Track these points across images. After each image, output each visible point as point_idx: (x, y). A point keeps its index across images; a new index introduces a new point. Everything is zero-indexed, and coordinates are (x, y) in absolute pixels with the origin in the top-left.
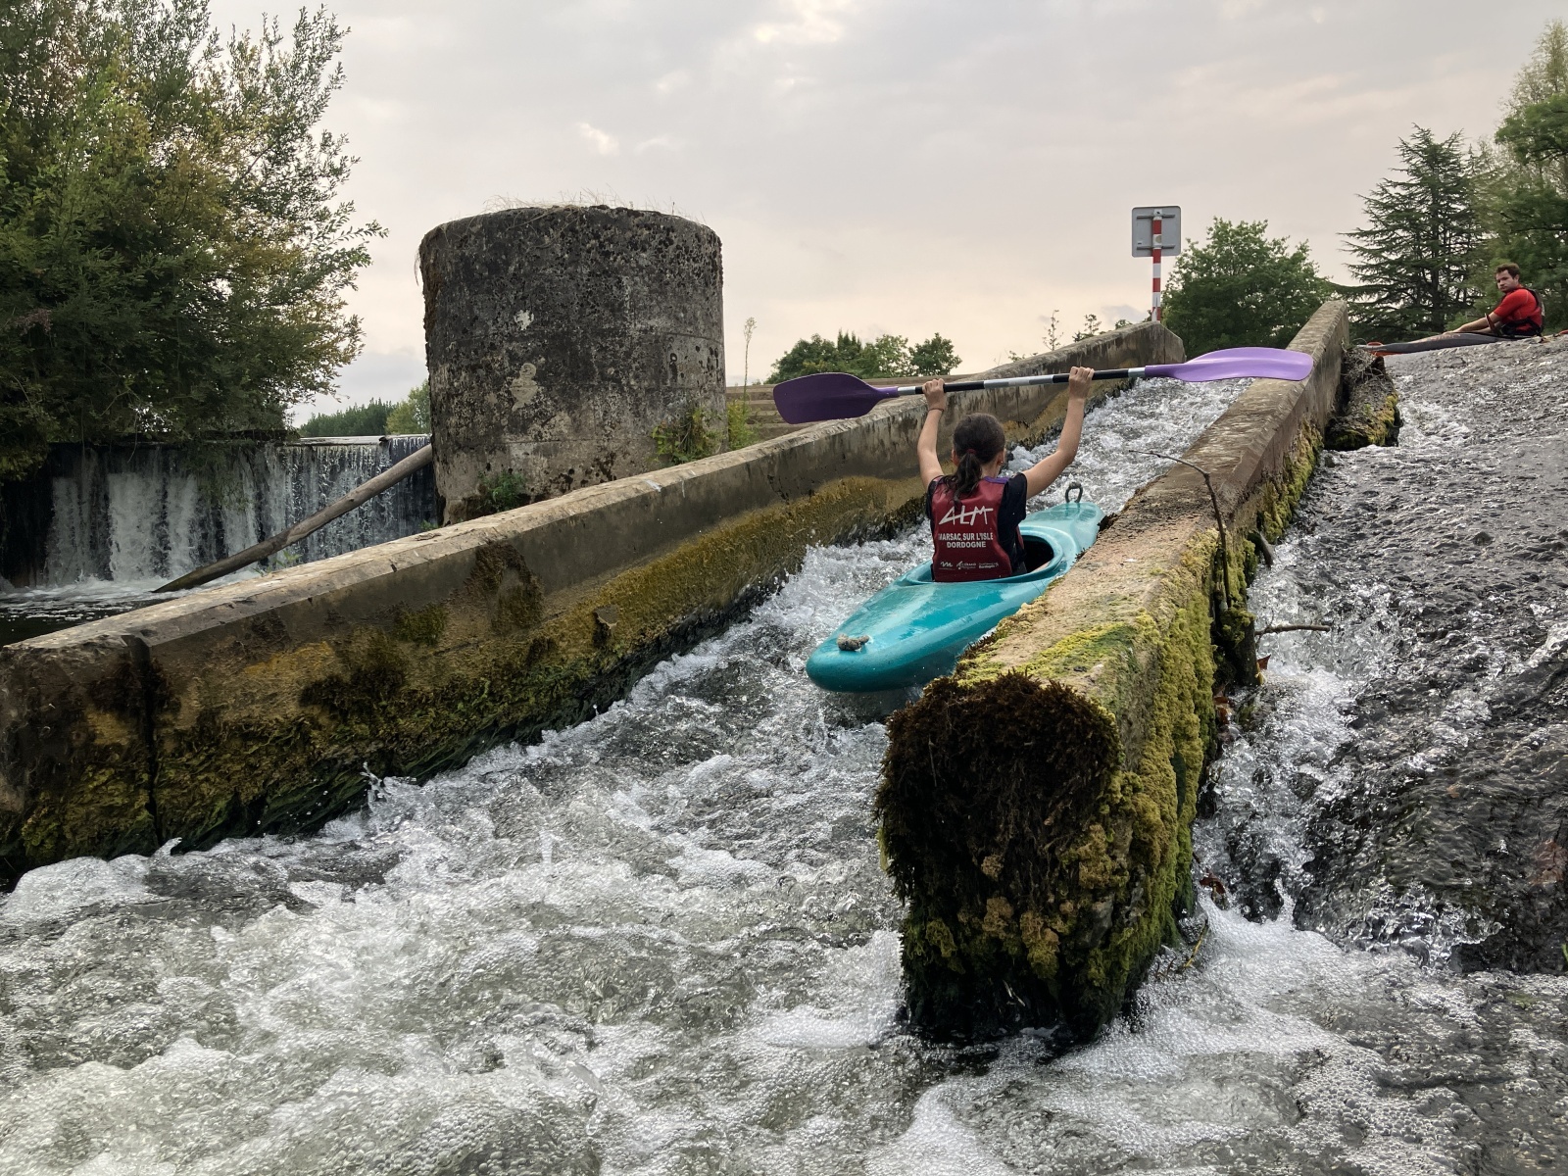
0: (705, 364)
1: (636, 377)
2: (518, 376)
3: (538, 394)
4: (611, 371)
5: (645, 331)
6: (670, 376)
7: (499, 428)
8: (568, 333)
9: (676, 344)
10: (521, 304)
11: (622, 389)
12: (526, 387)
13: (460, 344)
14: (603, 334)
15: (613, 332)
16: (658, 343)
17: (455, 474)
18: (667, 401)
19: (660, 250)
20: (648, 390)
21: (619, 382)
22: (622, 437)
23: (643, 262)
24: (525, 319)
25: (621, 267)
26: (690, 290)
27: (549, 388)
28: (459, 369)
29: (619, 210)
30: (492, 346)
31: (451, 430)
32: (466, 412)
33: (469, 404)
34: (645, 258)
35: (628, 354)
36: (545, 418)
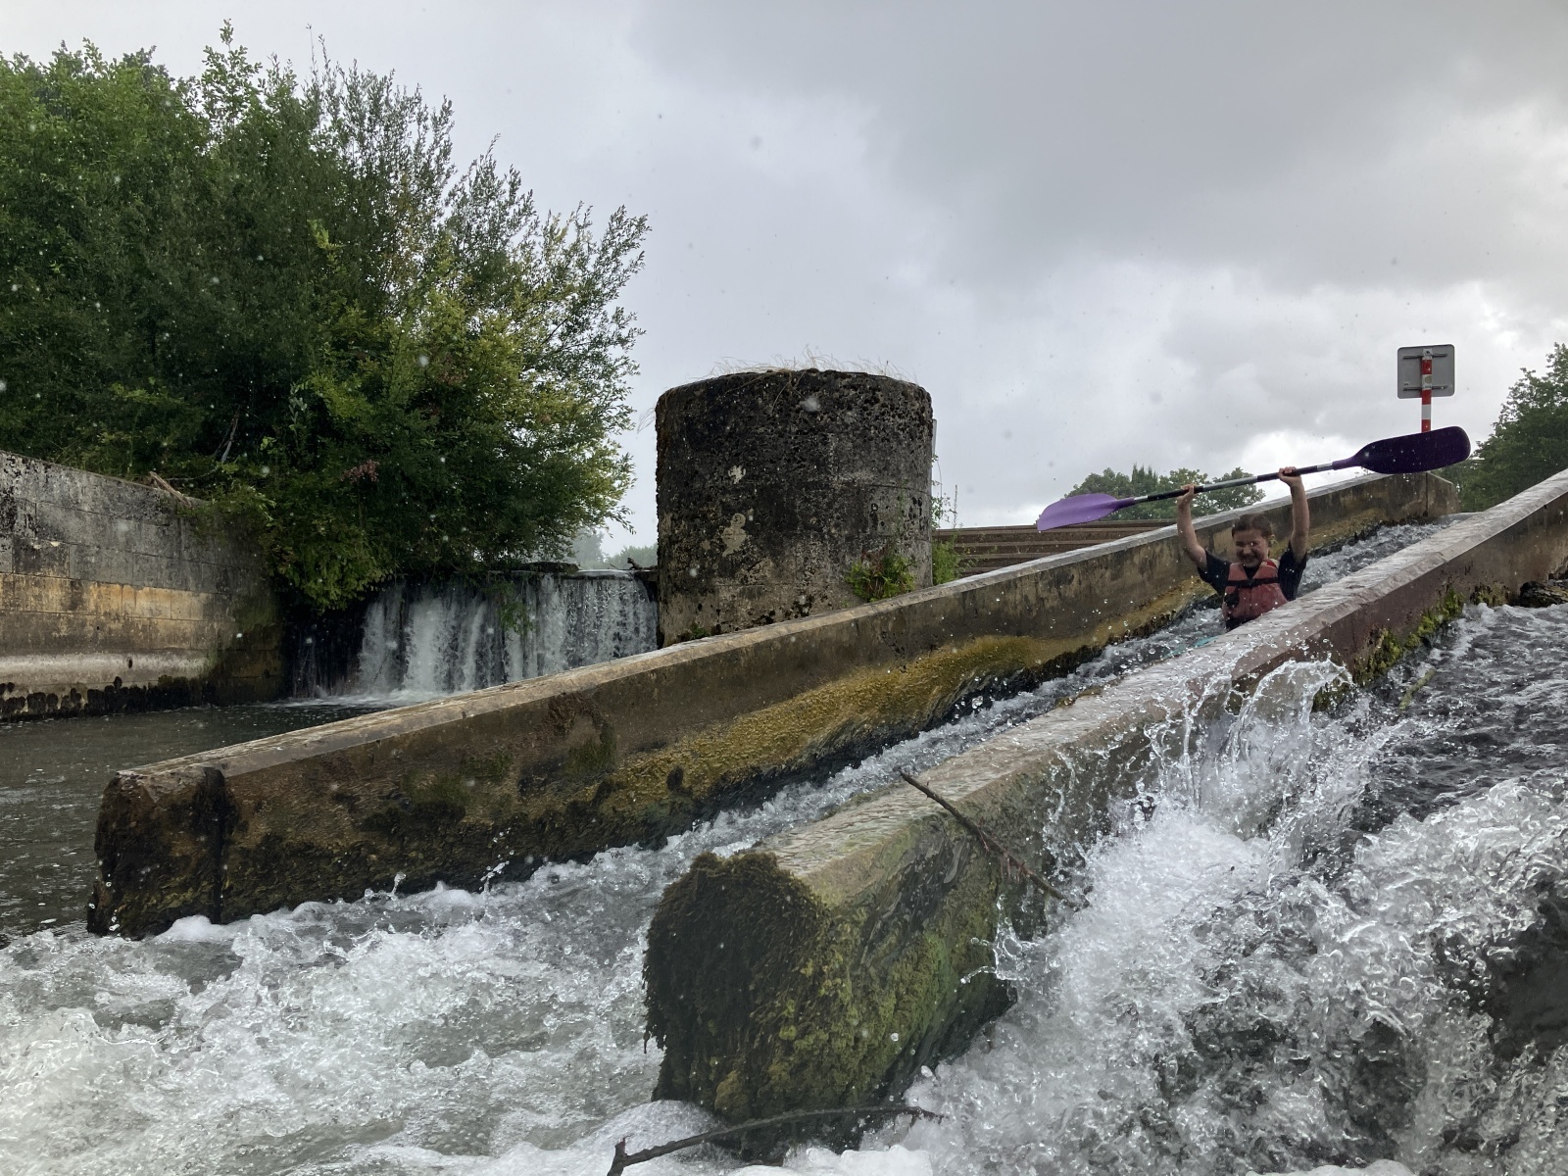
0: (907, 513)
1: (837, 526)
2: (729, 525)
3: (746, 541)
4: (813, 521)
5: (847, 483)
6: (870, 524)
7: (711, 572)
8: (778, 486)
9: (876, 497)
10: (734, 461)
11: (823, 538)
12: (735, 536)
13: (681, 496)
14: (808, 486)
15: (817, 485)
16: (859, 494)
17: (673, 613)
18: (865, 549)
19: (865, 409)
20: (849, 538)
21: (820, 530)
22: (821, 583)
23: (849, 421)
24: (738, 473)
25: (827, 425)
26: (894, 445)
27: (756, 536)
28: (680, 518)
29: (828, 373)
30: (709, 498)
31: (672, 573)
32: (684, 557)
33: (687, 550)
34: (851, 416)
35: (830, 505)
36: (751, 564)
